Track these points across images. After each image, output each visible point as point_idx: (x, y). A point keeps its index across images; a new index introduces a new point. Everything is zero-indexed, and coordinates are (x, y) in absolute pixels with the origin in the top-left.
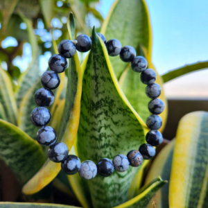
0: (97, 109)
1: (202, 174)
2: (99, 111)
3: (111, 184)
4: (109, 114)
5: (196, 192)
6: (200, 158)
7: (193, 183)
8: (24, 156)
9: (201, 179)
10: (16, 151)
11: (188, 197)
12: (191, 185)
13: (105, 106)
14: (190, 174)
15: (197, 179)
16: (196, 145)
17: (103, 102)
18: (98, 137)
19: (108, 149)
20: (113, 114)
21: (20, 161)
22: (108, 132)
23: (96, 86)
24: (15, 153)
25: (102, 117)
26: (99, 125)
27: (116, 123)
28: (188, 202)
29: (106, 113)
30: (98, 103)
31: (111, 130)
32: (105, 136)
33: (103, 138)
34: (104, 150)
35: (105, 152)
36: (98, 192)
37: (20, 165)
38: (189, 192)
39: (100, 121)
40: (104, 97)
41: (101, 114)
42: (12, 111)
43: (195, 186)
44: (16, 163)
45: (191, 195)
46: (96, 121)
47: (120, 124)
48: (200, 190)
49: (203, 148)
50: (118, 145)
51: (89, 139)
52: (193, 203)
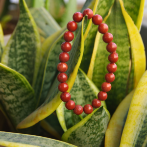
7: (143, 127)
8: (22, 103)
11: (137, 137)
12: (140, 129)
28: (136, 141)
52: (140, 142)
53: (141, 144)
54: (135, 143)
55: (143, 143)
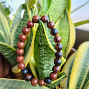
0: (41, 47)
1: (85, 71)
2: (42, 48)
3: (47, 73)
4: (46, 49)
5: (81, 79)
6: (85, 65)
7: (80, 75)
8: (13, 55)
9: (84, 73)
10: (9, 53)
11: (78, 80)
12: (79, 76)
13: (45, 46)
14: (80, 71)
15: (82, 73)
16: (84, 59)
17: (43, 45)
18: (41, 57)
19: (46, 61)
20: (48, 50)
21: (11, 57)
22: (46, 55)
23: (41, 39)
24: (9, 54)
25: (43, 50)
26: (42, 53)
27: (49, 53)
28: (77, 83)
29: (45, 49)
30: (42, 45)
31: (47, 55)
32: (44, 56)
33: (44, 57)
34: (44, 61)
35: (44, 62)
36: (41, 75)
37: (11, 59)
38: (78, 78)
39: (43, 51)
40: (44, 43)
41: (43, 49)
42: (8, 34)
43: (81, 76)
44: (10, 58)
45: (79, 80)
46: (41, 51)
47: (51, 53)
48: (83, 78)
49: (87, 60)
50: (50, 60)
51: (38, 56)
52: (79, 83)
53: (80, 84)
54: (77, 84)
55: (81, 84)
